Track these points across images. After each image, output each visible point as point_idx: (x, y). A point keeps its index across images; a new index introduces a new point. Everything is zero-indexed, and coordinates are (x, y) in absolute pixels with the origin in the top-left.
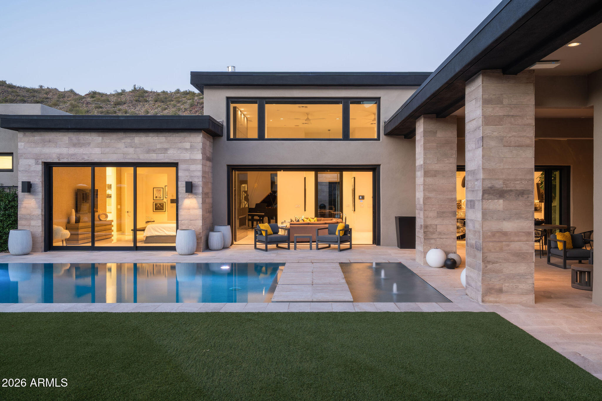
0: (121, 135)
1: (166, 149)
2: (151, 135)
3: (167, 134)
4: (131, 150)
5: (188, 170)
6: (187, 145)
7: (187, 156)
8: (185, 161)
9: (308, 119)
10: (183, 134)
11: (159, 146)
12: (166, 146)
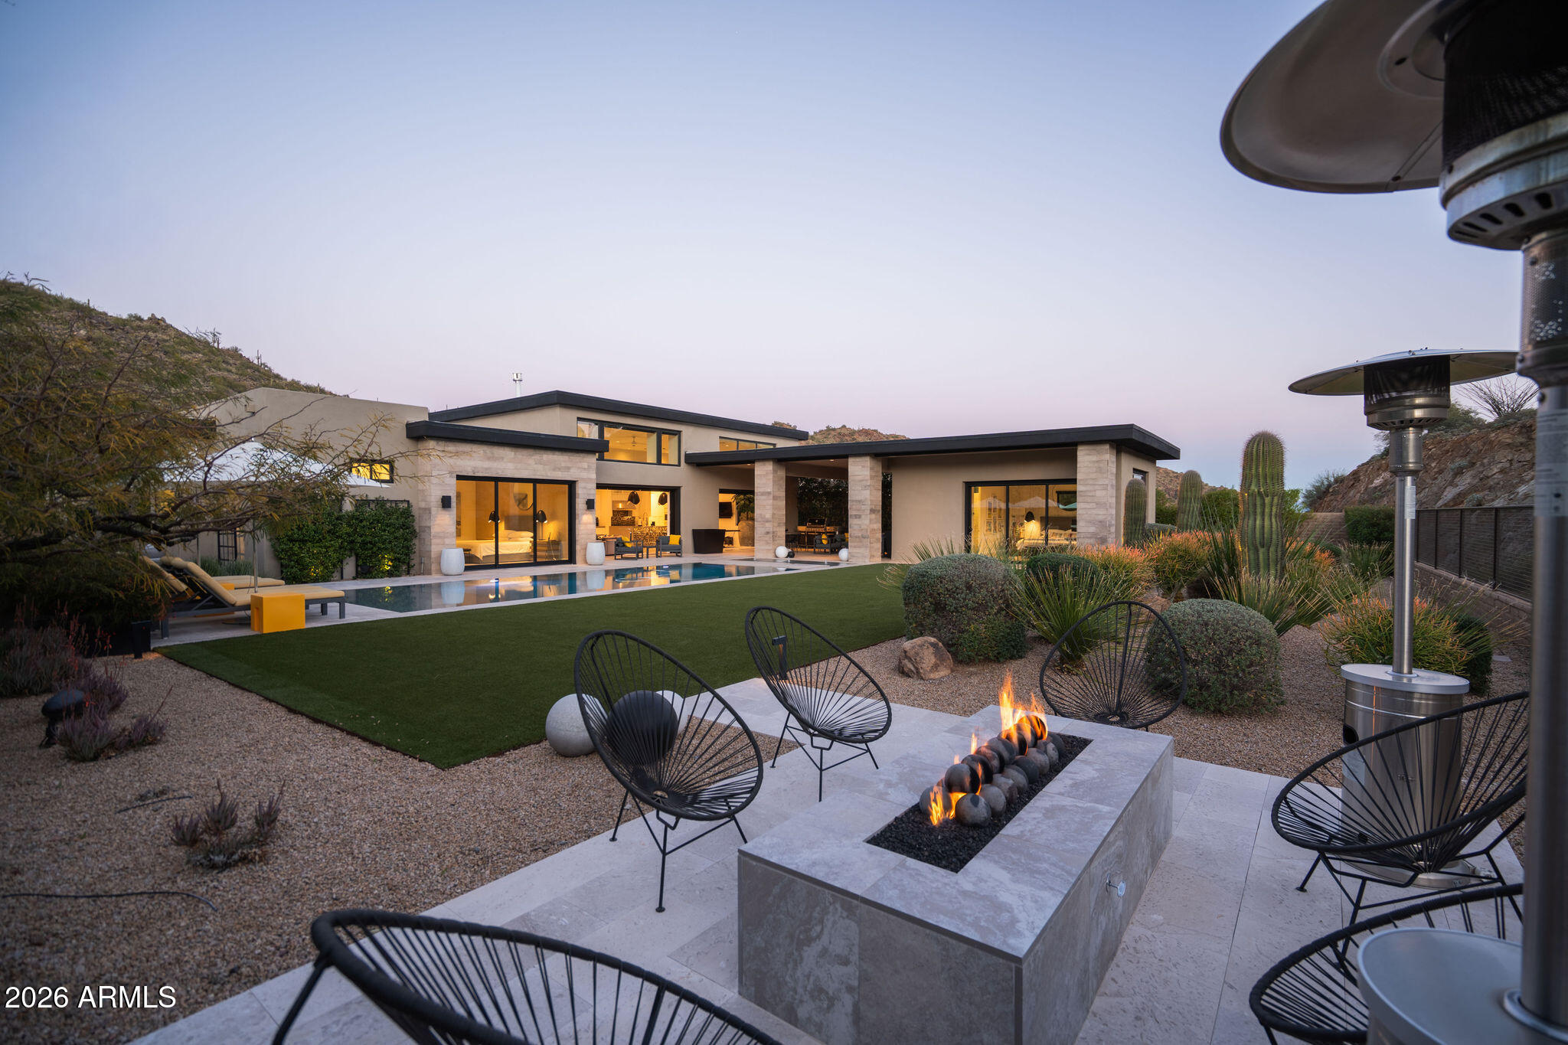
0: (530, 452)
1: (569, 468)
2: (557, 453)
3: (569, 454)
4: (540, 467)
5: (585, 488)
6: (585, 465)
7: (584, 475)
8: (584, 480)
9: (634, 442)
10: (582, 455)
11: (563, 465)
12: (569, 465)
